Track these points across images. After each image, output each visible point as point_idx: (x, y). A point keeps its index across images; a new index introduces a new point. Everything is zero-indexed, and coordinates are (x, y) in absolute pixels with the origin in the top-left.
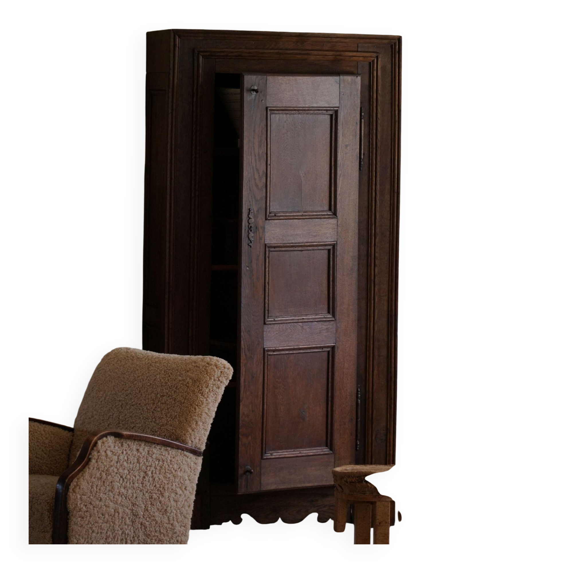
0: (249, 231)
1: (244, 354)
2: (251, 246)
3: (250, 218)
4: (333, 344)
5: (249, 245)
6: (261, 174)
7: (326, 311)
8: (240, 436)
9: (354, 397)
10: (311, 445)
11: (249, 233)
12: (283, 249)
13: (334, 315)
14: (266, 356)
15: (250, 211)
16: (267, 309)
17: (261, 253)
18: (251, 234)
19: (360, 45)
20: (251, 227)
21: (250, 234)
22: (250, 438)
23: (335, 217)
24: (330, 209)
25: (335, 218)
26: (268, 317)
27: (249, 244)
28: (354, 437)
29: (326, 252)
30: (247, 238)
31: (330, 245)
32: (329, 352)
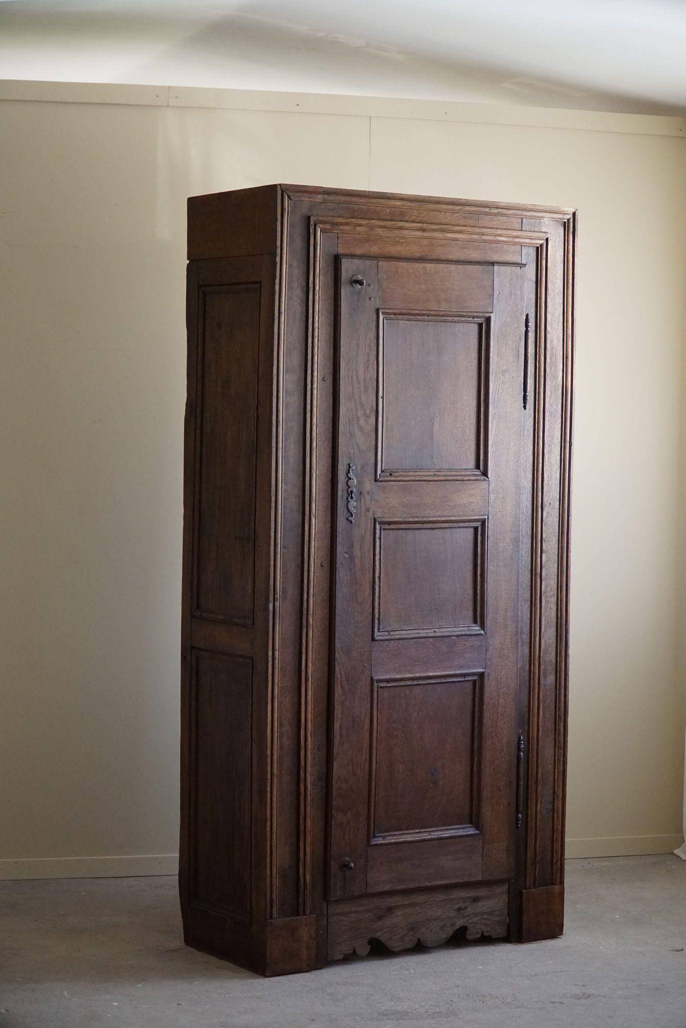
0: (349, 498)
1: (339, 685)
2: (351, 522)
3: (350, 479)
4: (481, 670)
5: (348, 520)
6: (368, 412)
7: (471, 621)
8: (334, 812)
9: (514, 748)
10: (446, 821)
11: (349, 502)
12: (403, 526)
13: (483, 627)
14: (375, 689)
15: (350, 467)
16: (377, 616)
17: (368, 533)
18: (353, 503)
19: (524, 220)
20: (352, 492)
21: (349, 504)
22: (349, 814)
23: (486, 478)
24: (477, 467)
25: (485, 480)
26: (379, 629)
27: (349, 518)
28: (514, 809)
29: (472, 531)
30: (346, 508)
31: (477, 520)
32: (475, 681)
